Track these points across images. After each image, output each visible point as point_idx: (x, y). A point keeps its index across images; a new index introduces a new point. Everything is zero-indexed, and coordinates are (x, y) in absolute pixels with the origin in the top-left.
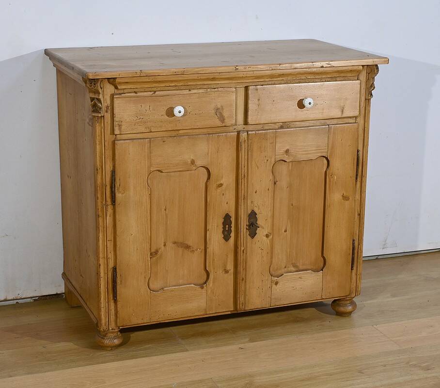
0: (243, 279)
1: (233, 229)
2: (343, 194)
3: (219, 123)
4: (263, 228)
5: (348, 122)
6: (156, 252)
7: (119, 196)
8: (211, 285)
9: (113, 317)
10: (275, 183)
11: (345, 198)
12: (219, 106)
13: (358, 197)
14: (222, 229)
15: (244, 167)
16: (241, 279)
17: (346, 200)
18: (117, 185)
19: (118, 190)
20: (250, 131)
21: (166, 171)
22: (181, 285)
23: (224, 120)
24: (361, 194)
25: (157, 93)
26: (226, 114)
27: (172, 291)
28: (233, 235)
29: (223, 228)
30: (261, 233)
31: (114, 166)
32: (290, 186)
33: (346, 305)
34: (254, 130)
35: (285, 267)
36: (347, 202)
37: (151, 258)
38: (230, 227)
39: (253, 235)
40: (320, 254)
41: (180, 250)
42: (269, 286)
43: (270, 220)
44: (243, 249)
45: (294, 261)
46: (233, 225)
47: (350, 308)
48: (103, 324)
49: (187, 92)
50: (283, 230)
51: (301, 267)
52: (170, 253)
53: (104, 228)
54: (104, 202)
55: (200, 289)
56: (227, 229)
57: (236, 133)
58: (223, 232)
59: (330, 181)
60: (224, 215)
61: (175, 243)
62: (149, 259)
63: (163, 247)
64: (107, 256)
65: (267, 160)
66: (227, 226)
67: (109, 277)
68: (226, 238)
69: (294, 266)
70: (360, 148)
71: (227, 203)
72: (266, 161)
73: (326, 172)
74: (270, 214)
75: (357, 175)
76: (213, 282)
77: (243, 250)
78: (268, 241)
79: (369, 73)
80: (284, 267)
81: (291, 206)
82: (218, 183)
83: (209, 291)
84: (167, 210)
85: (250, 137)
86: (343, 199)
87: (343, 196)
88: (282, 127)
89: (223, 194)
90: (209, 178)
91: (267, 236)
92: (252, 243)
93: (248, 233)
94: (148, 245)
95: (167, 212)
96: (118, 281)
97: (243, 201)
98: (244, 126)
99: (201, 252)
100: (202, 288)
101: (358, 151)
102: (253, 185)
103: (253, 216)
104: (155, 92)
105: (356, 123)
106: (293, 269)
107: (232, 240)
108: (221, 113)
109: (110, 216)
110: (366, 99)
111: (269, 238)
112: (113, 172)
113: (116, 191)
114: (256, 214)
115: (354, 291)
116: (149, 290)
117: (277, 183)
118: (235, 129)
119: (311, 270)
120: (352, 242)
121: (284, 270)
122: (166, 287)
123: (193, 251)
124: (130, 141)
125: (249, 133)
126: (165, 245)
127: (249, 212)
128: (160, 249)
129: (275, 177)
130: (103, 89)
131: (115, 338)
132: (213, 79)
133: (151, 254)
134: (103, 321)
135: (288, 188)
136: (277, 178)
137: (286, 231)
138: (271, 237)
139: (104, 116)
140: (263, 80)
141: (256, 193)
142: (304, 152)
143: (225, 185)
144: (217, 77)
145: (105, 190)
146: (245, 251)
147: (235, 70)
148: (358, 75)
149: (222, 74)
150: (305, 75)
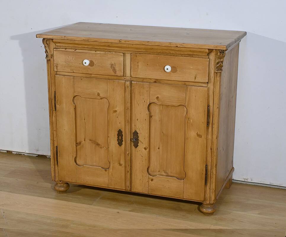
1: (123, 139)
3: (113, 74)
4: (143, 143)
5: (201, 85)
6: (80, 143)
7: (57, 106)
8: (111, 171)
9: (57, 175)
11: (199, 136)
12: (113, 63)
13: (210, 137)
15: (128, 102)
16: (127, 171)
17: (200, 137)
18: (57, 100)
19: (57, 103)
21: (83, 97)
22: (94, 166)
23: (116, 72)
25: (77, 50)
26: (117, 69)
27: (89, 168)
28: (123, 143)
29: (118, 138)
30: (141, 146)
32: (161, 120)
35: (159, 172)
36: (200, 139)
37: (76, 146)
38: (122, 138)
39: (136, 146)
41: (94, 145)
42: (147, 180)
43: (147, 139)
45: (165, 169)
46: (124, 137)
48: (52, 177)
49: (94, 52)
50: (157, 148)
51: (170, 174)
52: (87, 145)
53: (51, 123)
54: (51, 108)
55: (104, 171)
56: (120, 139)
57: (124, 81)
58: (118, 140)
59: (188, 122)
60: (118, 130)
61: (90, 140)
62: (75, 146)
63: (84, 141)
64: (53, 139)
65: (144, 101)
66: (120, 137)
68: (120, 144)
69: (165, 173)
70: (211, 104)
71: (120, 123)
72: (143, 102)
73: (185, 116)
74: (147, 135)
75: (208, 122)
76: (112, 169)
77: (128, 154)
78: (146, 152)
79: (216, 55)
81: (162, 134)
82: (114, 110)
83: (110, 173)
84: (86, 120)
85: (133, 85)
86: (197, 136)
87: (197, 134)
88: (155, 82)
89: (117, 117)
90: (109, 106)
91: (145, 149)
92: (135, 151)
93: (133, 144)
94: (74, 138)
95: (86, 122)
96: (58, 155)
97: (127, 123)
98: (131, 78)
99: (106, 149)
100: (106, 171)
101: (209, 106)
102: (135, 115)
103: (136, 134)
104: (76, 50)
105: (207, 87)
107: (123, 145)
108: (114, 68)
109: (55, 117)
110: (214, 72)
111: (147, 150)
112: (55, 92)
114: (138, 133)
115: (209, 200)
116: (75, 164)
117: (152, 117)
118: (125, 79)
119: (176, 178)
120: (205, 166)
121: (158, 173)
122: (85, 165)
123: (101, 148)
124: (63, 76)
125: (132, 82)
126: (85, 140)
127: (133, 131)
128: (82, 142)
129: (150, 113)
130: (49, 45)
131: (60, 187)
132: (109, 46)
133: (77, 144)
134: (52, 175)
135: (160, 122)
136: (152, 114)
137: (159, 148)
138: (148, 150)
139: (50, 60)
140: (141, 51)
141: (137, 120)
142: (169, 101)
143: (118, 112)
144: (110, 45)
145: (52, 101)
146: (129, 155)
147: (120, 42)
148: (208, 55)
149: (113, 44)
150: (168, 50)
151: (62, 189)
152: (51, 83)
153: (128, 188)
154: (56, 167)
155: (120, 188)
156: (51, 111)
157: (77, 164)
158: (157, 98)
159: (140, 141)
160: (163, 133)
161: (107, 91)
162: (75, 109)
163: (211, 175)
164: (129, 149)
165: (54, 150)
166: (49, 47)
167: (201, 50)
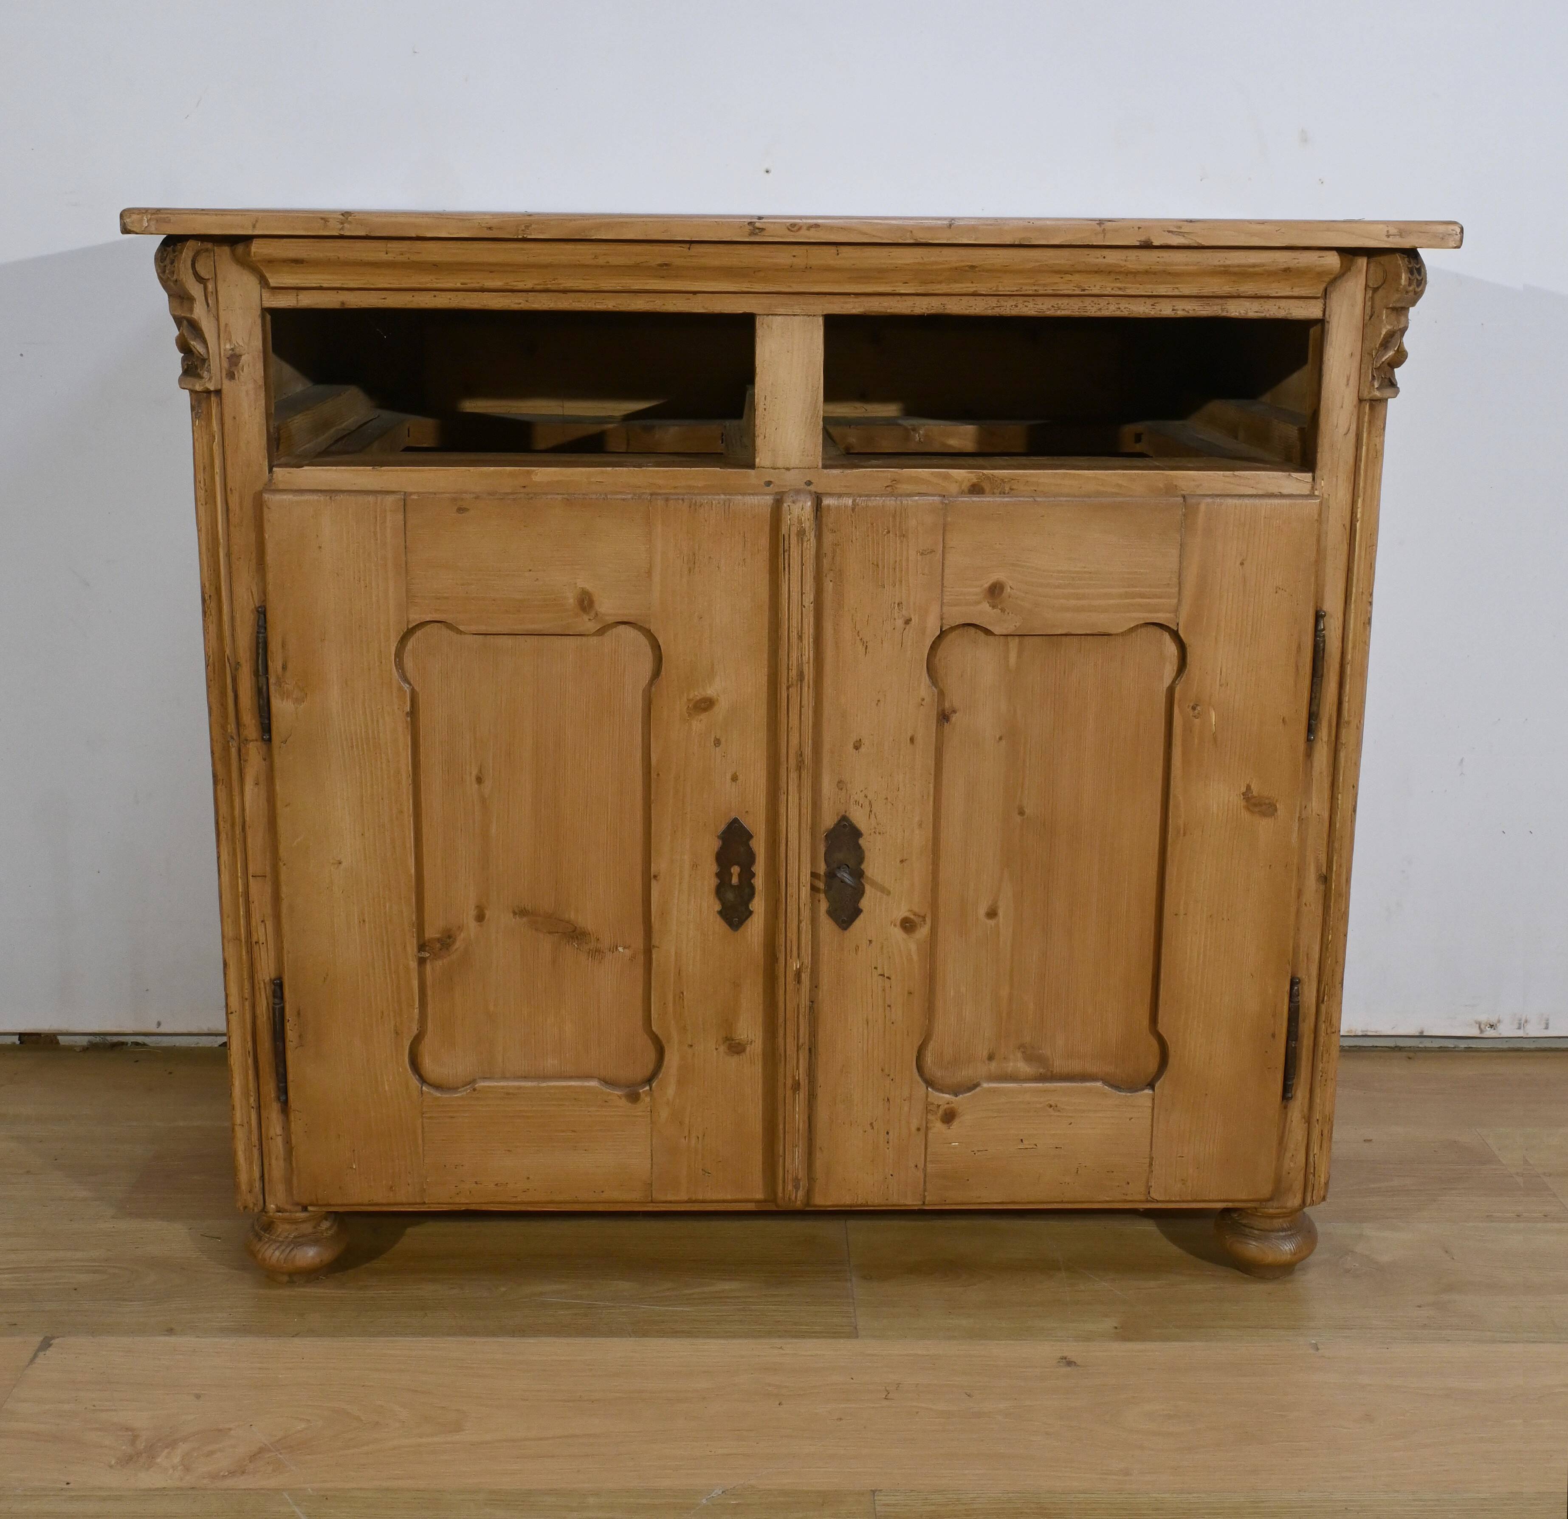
0: (796, 1086)
1: (759, 882)
2: (1248, 787)
4: (891, 895)
6: (447, 940)
7: (281, 706)
8: (671, 1091)
9: (277, 1168)
10: (944, 717)
11: (1258, 805)
13: (1318, 805)
14: (714, 882)
15: (800, 638)
16: (789, 1082)
17: (1264, 814)
18: (275, 665)
19: (279, 683)
20: (831, 495)
21: (474, 628)
22: (545, 1078)
24: (1333, 798)
27: (509, 1095)
28: (758, 905)
29: (718, 875)
30: (880, 912)
31: (264, 592)
32: (1011, 735)
33: (1265, 1234)
34: (848, 495)
35: (991, 1058)
36: (1264, 826)
37: (422, 962)
38: (748, 875)
39: (845, 914)
40: (1146, 1022)
41: (547, 945)
42: (915, 1123)
43: (920, 864)
44: (796, 965)
45: (1027, 1039)
46: (759, 868)
47: (1287, 1248)
48: (244, 1187)
50: (982, 911)
51: (1059, 1065)
52: (500, 951)
53: (233, 825)
54: (232, 728)
55: (623, 1102)
56: (735, 880)
57: (769, 499)
58: (719, 891)
59: (1188, 729)
60: (723, 827)
61: (521, 912)
62: (413, 965)
63: (472, 924)
64: (249, 933)
65: (908, 622)
66: (735, 870)
67: (258, 1012)
68: (734, 914)
69: (1029, 1058)
70: (1333, 604)
71: (734, 778)
72: (900, 623)
73: (1171, 691)
74: (920, 838)
75: (1313, 717)
76: (679, 1082)
77: (798, 974)
78: (913, 947)
79: (1375, 290)
80: (985, 1054)
81: (1018, 819)
82: (697, 694)
83: (664, 1113)
84: (488, 784)
85: (829, 520)
86: (1247, 808)
87: (1247, 796)
88: (975, 490)
89: (717, 742)
90: (657, 673)
91: (908, 925)
92: (840, 946)
93: (824, 906)
94: (409, 913)
95: (487, 793)
96: (291, 1034)
97: (793, 775)
98: (810, 474)
99: (633, 958)
100: (634, 1097)
101: (1319, 616)
102: (843, 716)
103: (845, 837)
105: (1311, 496)
106: (1024, 1067)
107: (756, 925)
109: (255, 785)
110: (1361, 401)
111: (916, 936)
112: (262, 613)
113: (272, 688)
114: (856, 833)
115: (1298, 1185)
116: (414, 1081)
117: (954, 718)
118: (769, 483)
119: (1106, 1082)
120: (1288, 987)
121: (983, 1069)
122: (485, 1078)
123: (597, 953)
124: (322, 498)
125: (827, 501)
126: (480, 917)
127: (829, 821)
128: (460, 928)
129: (941, 694)
130: (210, 287)
131: (299, 1242)
132: (665, 269)
133: (422, 947)
134: (243, 1177)
135: (1003, 742)
136: (955, 698)
137: (992, 914)
138: (923, 931)
139: (218, 392)
140: (888, 289)
141: (857, 748)
142: (1073, 602)
143: (723, 706)
144: (678, 262)
145: (234, 680)
146: (805, 977)
147: (752, 233)
148: (1326, 294)
149: (697, 249)
150: (1076, 277)
151: (309, 1255)
152: (228, 555)
153: (797, 1188)
154: (274, 1114)
155: (729, 1197)
156: (226, 749)
157: (423, 1080)
158: (995, 591)
159: (874, 884)
160: (1021, 813)
161: (649, 573)
162: (413, 713)
163: (1322, 1033)
164: (806, 937)
165: (253, 1007)
166: (212, 299)
167: (1293, 264)
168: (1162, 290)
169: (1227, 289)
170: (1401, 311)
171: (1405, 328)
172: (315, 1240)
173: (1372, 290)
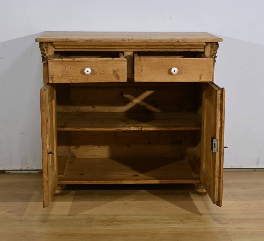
33: (201, 188)
130: (47, 48)
132: (111, 46)
144: (113, 45)
147: (123, 41)
148: (204, 48)
149: (115, 43)
150: (169, 46)
151: (57, 192)
166: (47, 50)
167: (199, 44)
168: (181, 48)
169: (190, 48)
170: (216, 50)
171: (216, 53)
172: (58, 189)
173: (211, 47)
